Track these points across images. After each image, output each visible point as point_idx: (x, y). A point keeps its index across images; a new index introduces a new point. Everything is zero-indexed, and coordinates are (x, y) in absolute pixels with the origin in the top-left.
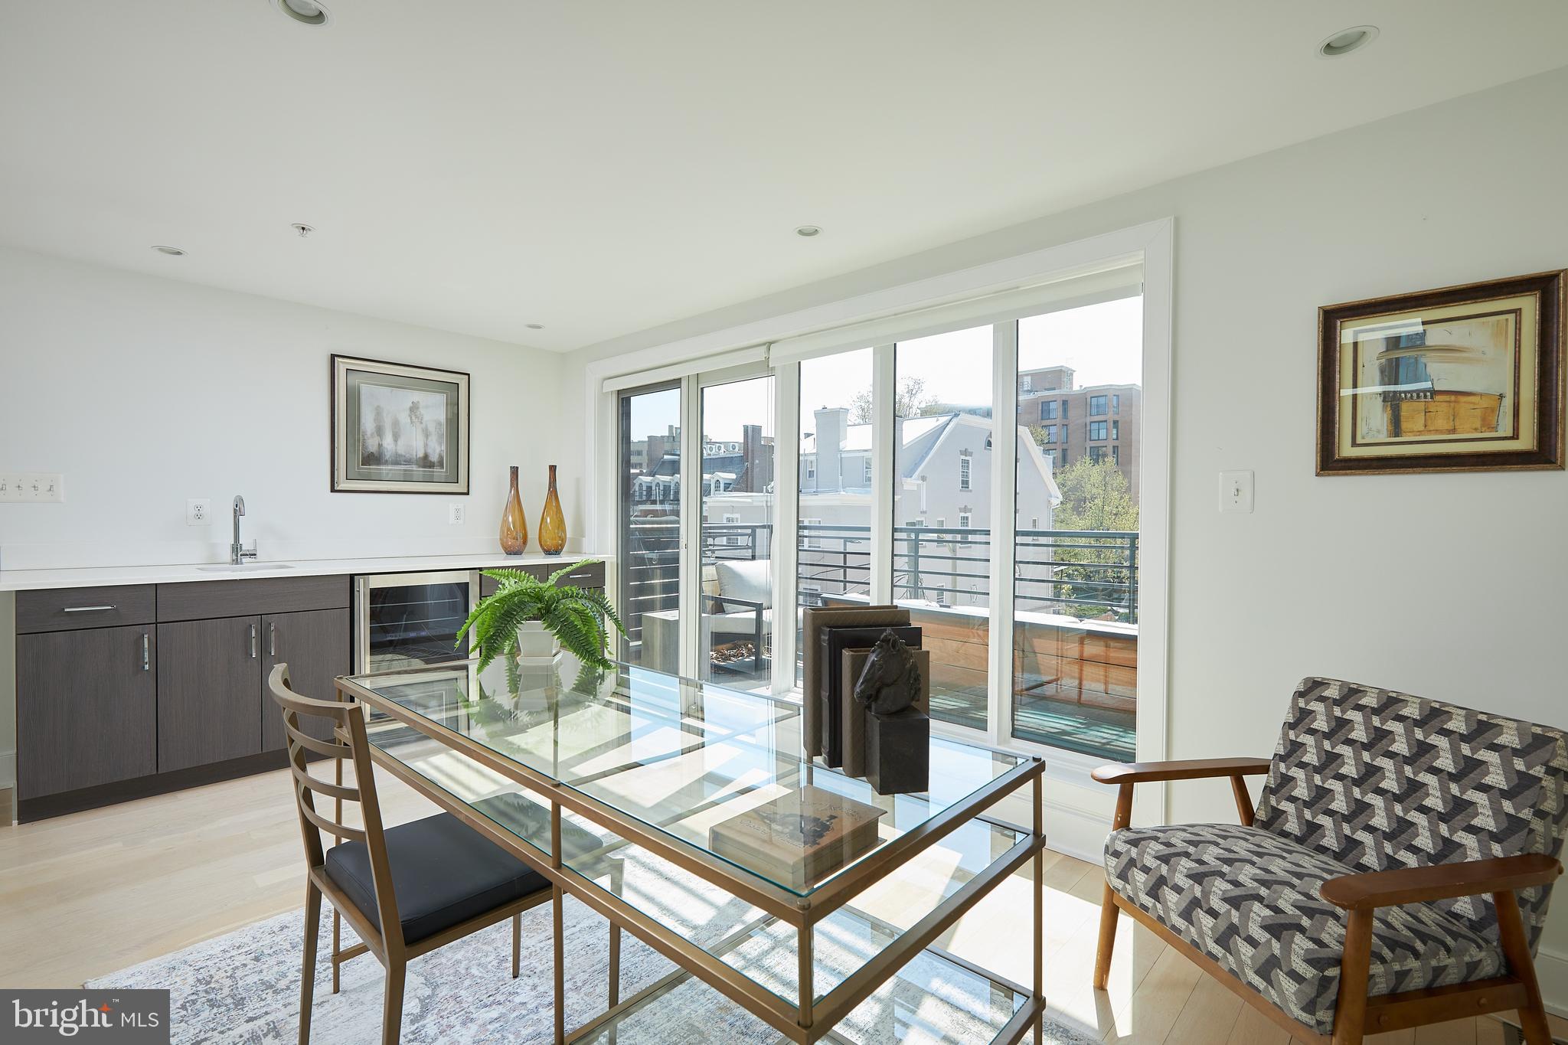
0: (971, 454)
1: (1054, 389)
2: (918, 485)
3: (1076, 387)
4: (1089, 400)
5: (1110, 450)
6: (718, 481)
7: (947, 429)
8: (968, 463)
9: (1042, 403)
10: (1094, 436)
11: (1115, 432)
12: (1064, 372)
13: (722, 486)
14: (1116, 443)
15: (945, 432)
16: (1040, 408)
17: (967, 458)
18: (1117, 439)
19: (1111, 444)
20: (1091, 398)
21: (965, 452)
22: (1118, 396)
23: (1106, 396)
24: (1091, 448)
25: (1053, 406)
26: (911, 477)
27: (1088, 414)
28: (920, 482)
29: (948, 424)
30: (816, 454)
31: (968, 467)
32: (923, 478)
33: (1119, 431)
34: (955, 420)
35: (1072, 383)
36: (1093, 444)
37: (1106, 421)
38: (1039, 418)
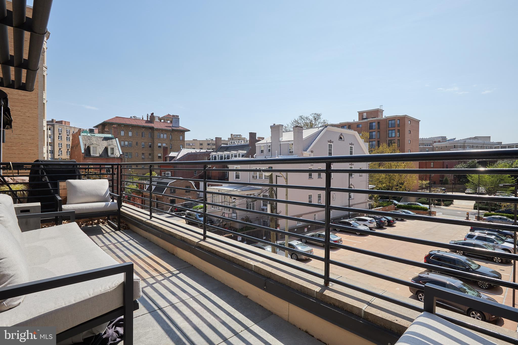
0: (332, 142)
1: (375, 118)
2: (309, 154)
3: (384, 117)
4: (388, 121)
5: (396, 141)
6: (239, 154)
7: (322, 132)
8: (331, 146)
9: (370, 123)
10: (390, 136)
11: (398, 133)
12: (379, 111)
13: (241, 156)
14: (399, 138)
15: (321, 134)
16: (369, 125)
17: (331, 144)
18: (399, 137)
19: (397, 139)
20: (389, 121)
21: (330, 141)
22: (399, 120)
23: (395, 120)
24: (389, 140)
25: (374, 124)
26: (306, 151)
27: (388, 127)
28: (310, 153)
29: (322, 130)
30: (271, 143)
31: (331, 147)
32: (312, 152)
33: (400, 133)
34: (326, 129)
35: (382, 116)
36: (390, 139)
37: (395, 130)
38: (369, 129)
